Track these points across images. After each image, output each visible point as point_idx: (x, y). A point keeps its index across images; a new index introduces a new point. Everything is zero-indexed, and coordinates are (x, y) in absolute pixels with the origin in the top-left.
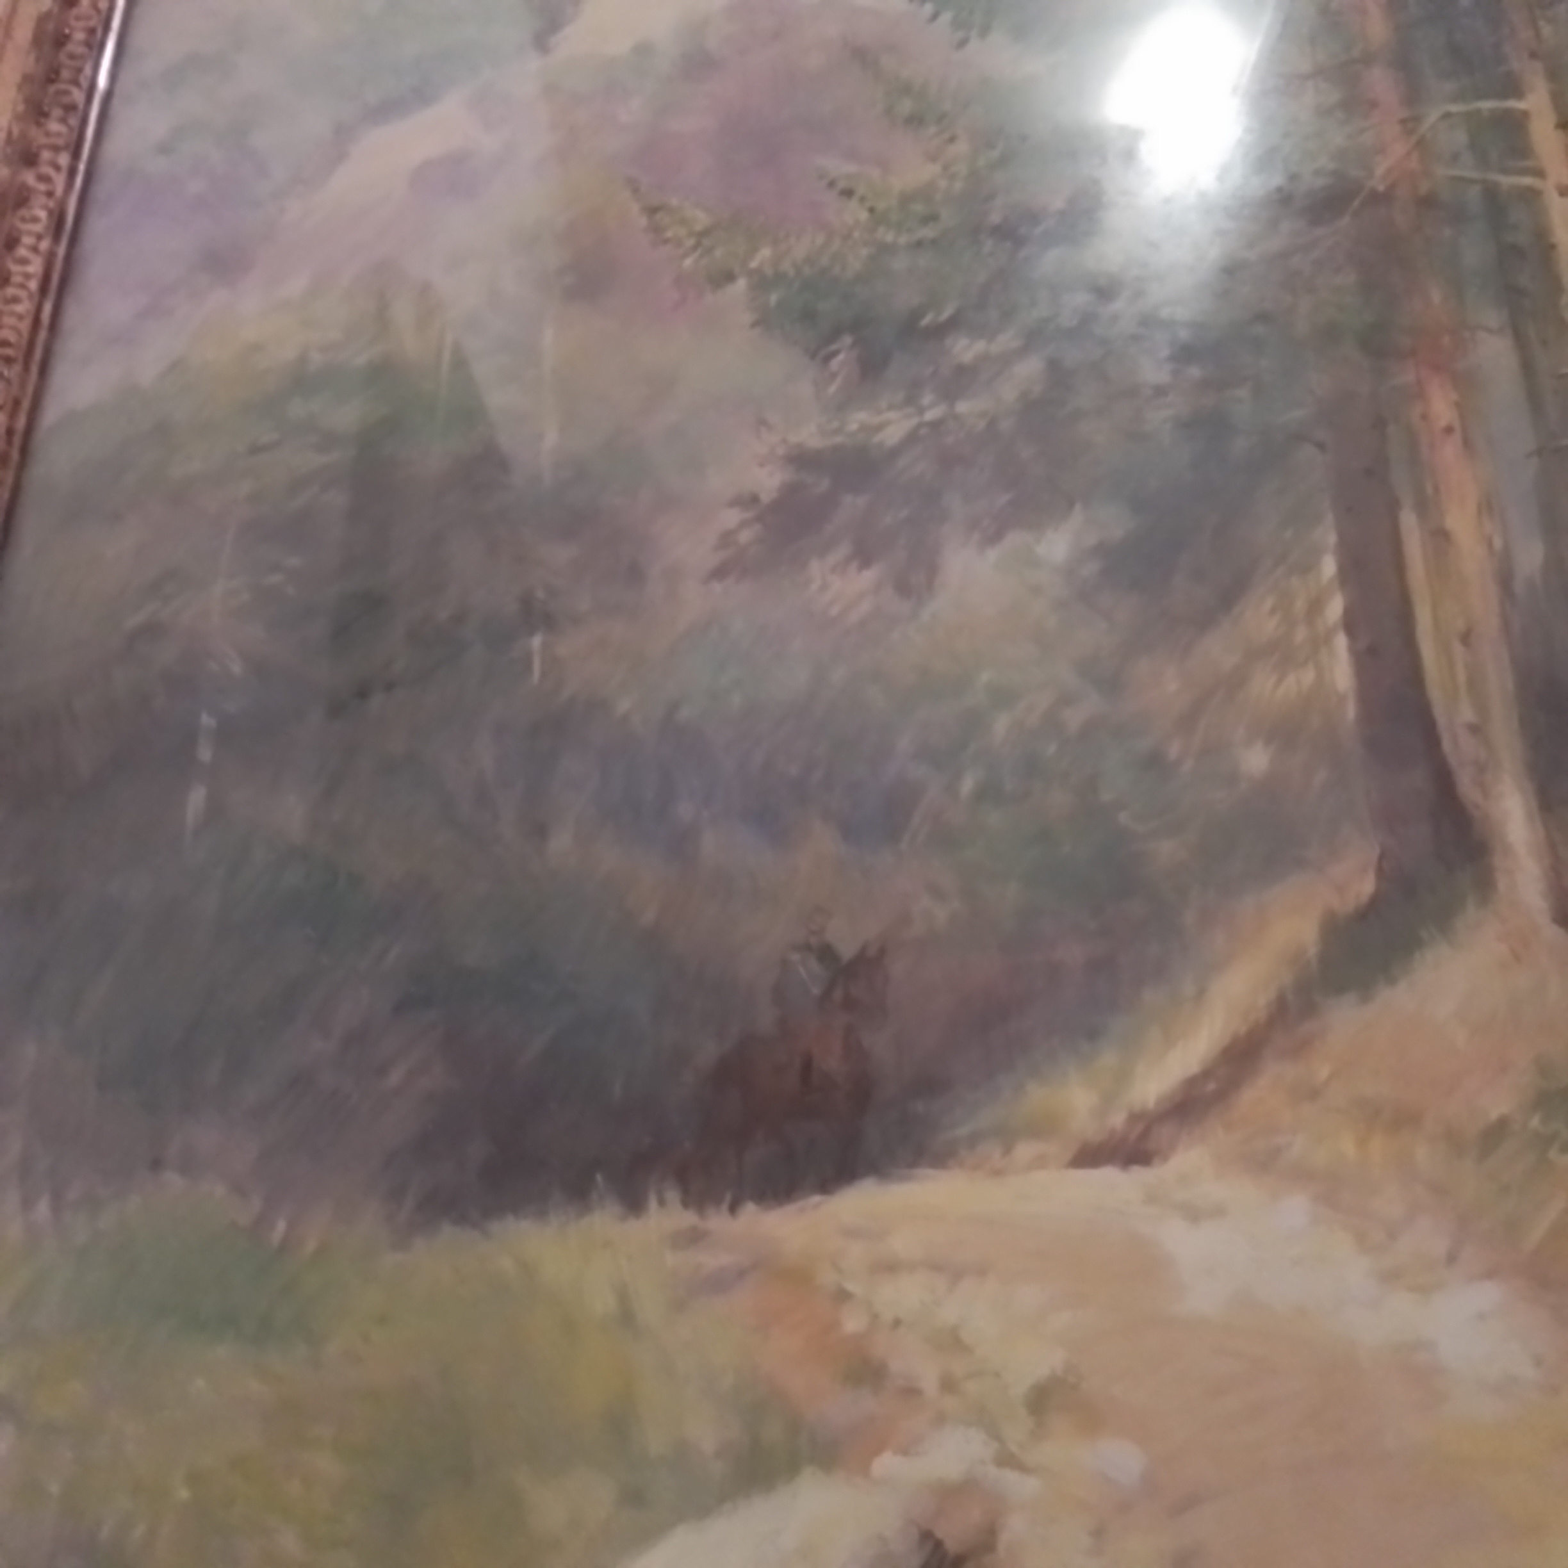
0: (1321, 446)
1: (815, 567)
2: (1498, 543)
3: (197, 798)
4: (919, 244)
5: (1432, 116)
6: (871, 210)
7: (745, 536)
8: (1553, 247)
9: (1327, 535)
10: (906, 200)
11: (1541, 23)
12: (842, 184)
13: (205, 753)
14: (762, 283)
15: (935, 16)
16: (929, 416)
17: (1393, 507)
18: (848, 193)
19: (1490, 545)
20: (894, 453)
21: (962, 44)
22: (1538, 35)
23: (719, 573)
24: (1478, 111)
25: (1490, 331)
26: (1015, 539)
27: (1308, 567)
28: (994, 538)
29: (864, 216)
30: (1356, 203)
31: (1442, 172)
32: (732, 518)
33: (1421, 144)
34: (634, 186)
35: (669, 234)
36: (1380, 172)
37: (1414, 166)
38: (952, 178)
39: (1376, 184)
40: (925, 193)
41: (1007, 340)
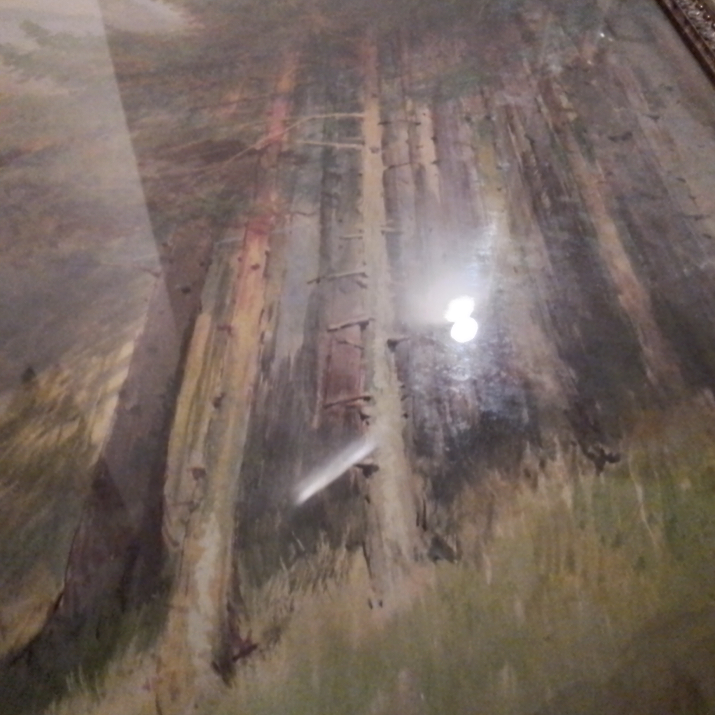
2: (269, 335)
5: (304, 119)
8: (360, 175)
9: (138, 328)
11: (384, 85)
24: (334, 118)
25: (304, 214)
31: (301, 142)
33: (292, 131)
36: (261, 141)
37: (284, 139)
39: (256, 146)
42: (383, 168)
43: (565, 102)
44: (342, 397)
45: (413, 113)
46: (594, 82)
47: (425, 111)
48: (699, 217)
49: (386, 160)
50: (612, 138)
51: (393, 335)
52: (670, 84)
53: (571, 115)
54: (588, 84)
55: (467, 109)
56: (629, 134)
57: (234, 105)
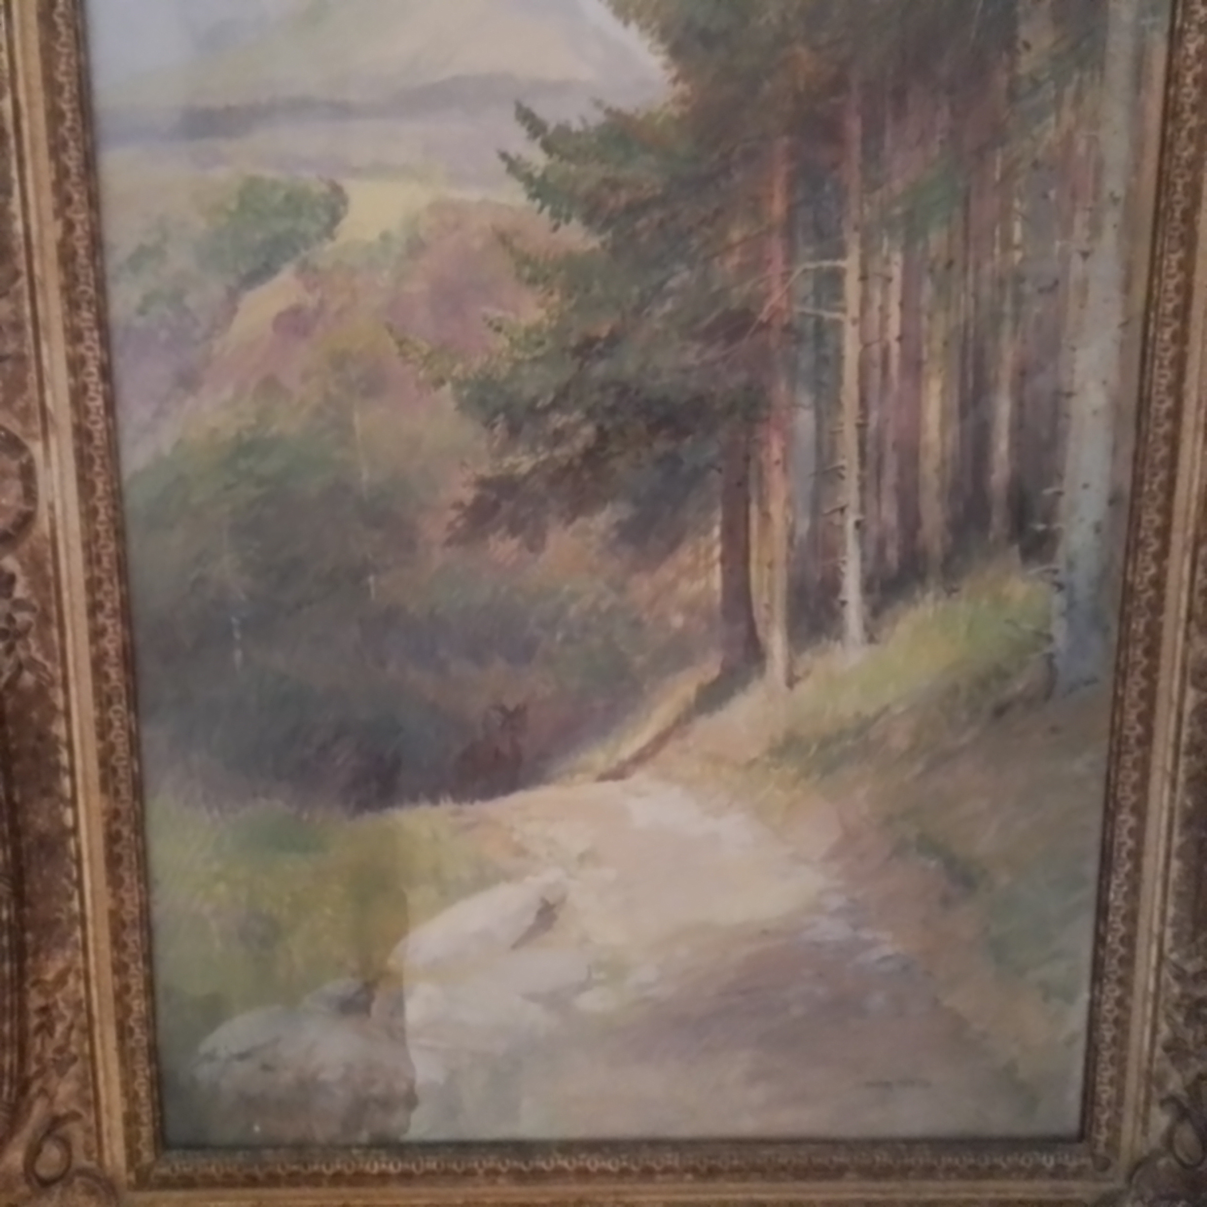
0: (720, 470)
1: (492, 540)
2: (791, 519)
3: (238, 655)
4: (535, 360)
5: (798, 271)
6: (511, 339)
7: (459, 524)
8: (842, 357)
9: (718, 515)
10: (528, 332)
11: (866, 205)
12: (496, 324)
13: (237, 635)
14: (459, 385)
15: (541, 209)
16: (542, 458)
17: (747, 502)
18: (499, 329)
19: (787, 519)
20: (526, 478)
21: (556, 228)
22: (862, 212)
23: (449, 542)
24: (821, 268)
25: (804, 407)
26: (580, 521)
27: (707, 532)
28: (570, 521)
29: (507, 343)
30: (752, 329)
31: (797, 309)
32: (452, 514)
33: (789, 291)
34: (390, 328)
35: (411, 357)
36: (766, 308)
37: (784, 305)
38: (551, 318)
39: (763, 317)
40: (538, 328)
41: (577, 415)
42: (860, 347)
43: (1017, 234)
44: (832, 561)
45: (887, 261)
46: (1052, 194)
47: (898, 258)
48: (1070, 395)
49: (862, 335)
50: (1041, 291)
51: (858, 517)
52: (1120, 192)
53: (1018, 255)
54: (1045, 196)
55: (933, 254)
56: (1056, 283)
57: (738, 250)
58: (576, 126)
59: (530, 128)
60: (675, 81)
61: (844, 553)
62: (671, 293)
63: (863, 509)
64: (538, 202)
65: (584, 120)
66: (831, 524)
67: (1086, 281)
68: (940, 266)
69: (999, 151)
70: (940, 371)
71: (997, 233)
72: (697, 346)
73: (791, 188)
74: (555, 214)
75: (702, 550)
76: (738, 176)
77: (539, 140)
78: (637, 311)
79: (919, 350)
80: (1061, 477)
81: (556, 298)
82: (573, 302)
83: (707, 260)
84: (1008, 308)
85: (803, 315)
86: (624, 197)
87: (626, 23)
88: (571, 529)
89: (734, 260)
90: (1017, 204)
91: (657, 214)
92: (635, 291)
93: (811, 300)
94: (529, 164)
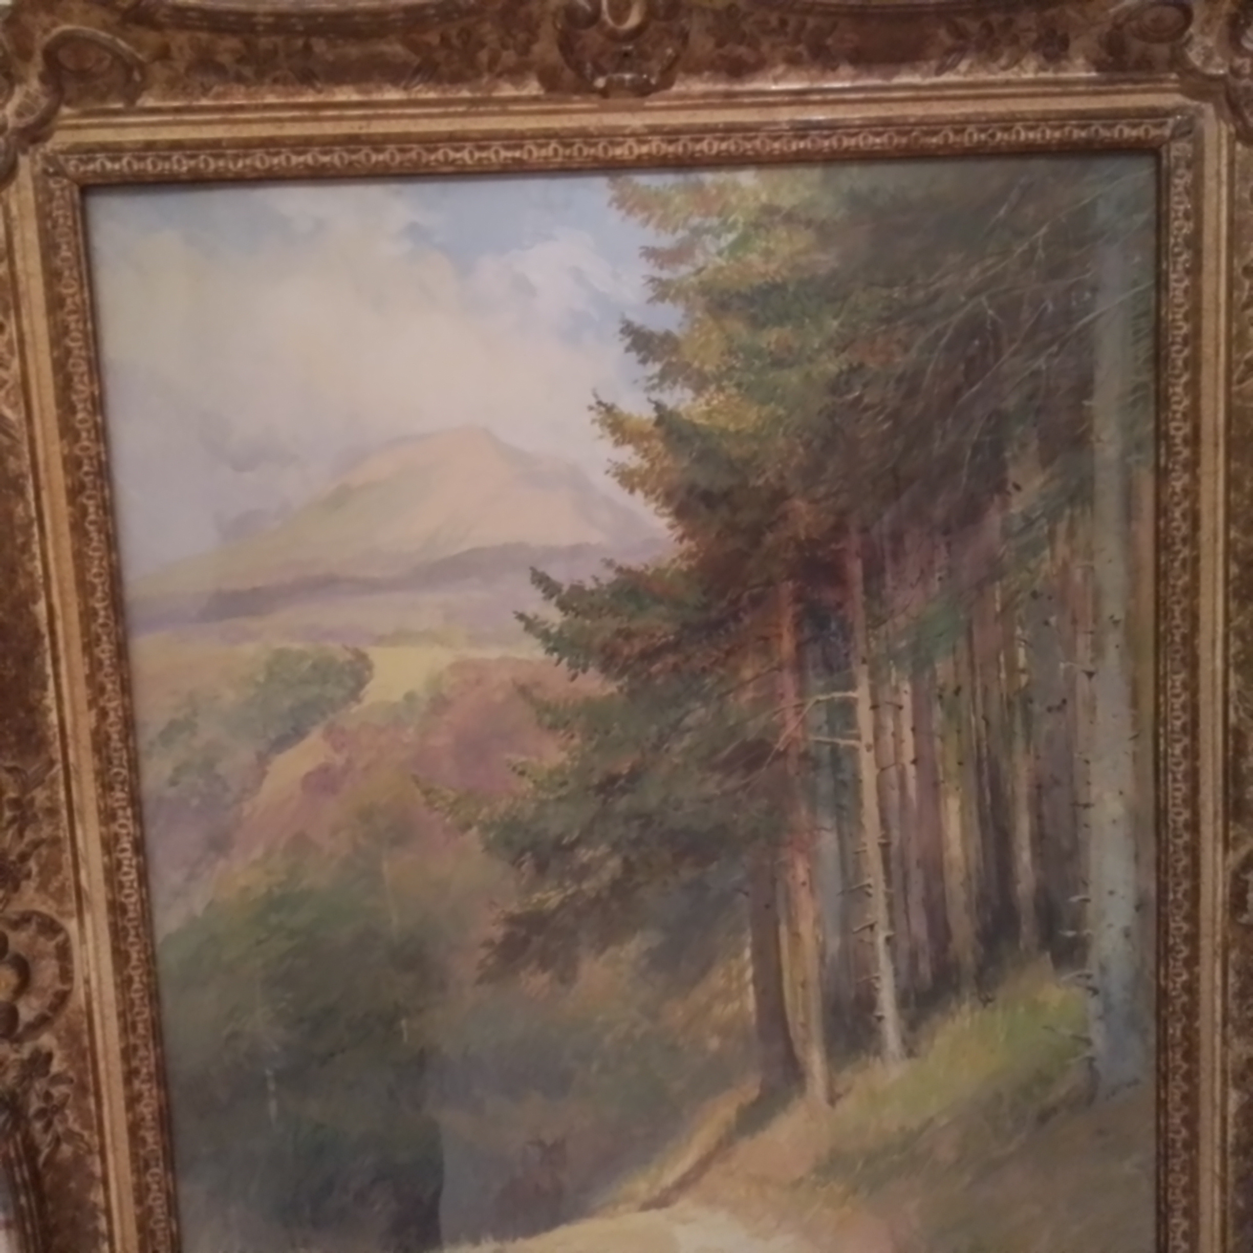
0: (747, 894)
1: (523, 974)
2: (821, 938)
3: (273, 1106)
4: (560, 799)
5: (811, 702)
6: (535, 782)
7: (490, 961)
8: (860, 781)
9: (748, 938)
10: (551, 773)
11: (871, 639)
12: (520, 768)
13: (272, 1086)
14: (486, 828)
15: (559, 661)
16: (570, 892)
17: (776, 924)
18: (522, 773)
19: (817, 939)
20: (555, 912)
21: (574, 678)
22: (868, 646)
23: (480, 981)
24: (833, 699)
25: (827, 830)
26: (611, 951)
27: (738, 955)
28: (601, 951)
29: (531, 785)
30: (769, 759)
31: (812, 738)
32: (482, 953)
33: (803, 722)
34: (416, 780)
35: (437, 805)
36: (782, 739)
37: (799, 734)
38: (574, 759)
39: (780, 746)
40: (560, 769)
41: (603, 849)
42: (877, 771)
43: (1022, 661)
44: (865, 978)
45: (897, 690)
46: (1053, 620)
47: (906, 687)
48: (1087, 806)
49: (878, 761)
50: (1050, 710)
51: (890, 933)
52: (1119, 615)
53: (1024, 679)
54: (1047, 623)
55: (940, 681)
56: (1064, 702)
57: (751, 686)
58: (590, 585)
59: (544, 591)
60: (681, 539)
61: (877, 969)
62: (689, 730)
63: (892, 924)
64: (556, 655)
65: (596, 580)
66: (861, 941)
67: (1094, 698)
68: (948, 694)
69: (998, 584)
70: (957, 789)
71: (1002, 659)
72: (718, 776)
73: (798, 626)
74: (571, 665)
75: (734, 973)
76: (747, 620)
77: (554, 600)
78: (656, 748)
79: (935, 770)
80: (1086, 884)
81: (577, 741)
82: (594, 743)
83: (721, 697)
84: (1018, 727)
85: (818, 743)
86: (638, 645)
87: (632, 491)
88: (602, 959)
89: (748, 695)
90: (1019, 631)
91: (671, 659)
92: (654, 728)
93: (826, 728)
94: (545, 623)
